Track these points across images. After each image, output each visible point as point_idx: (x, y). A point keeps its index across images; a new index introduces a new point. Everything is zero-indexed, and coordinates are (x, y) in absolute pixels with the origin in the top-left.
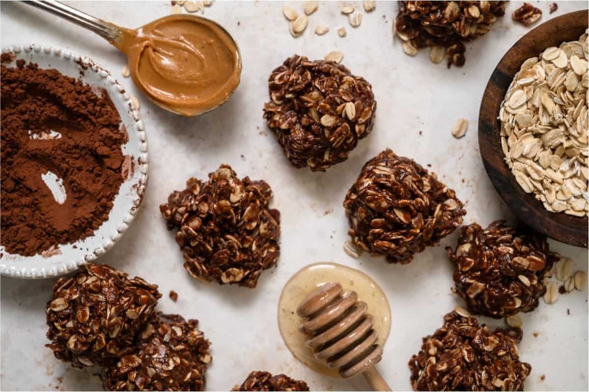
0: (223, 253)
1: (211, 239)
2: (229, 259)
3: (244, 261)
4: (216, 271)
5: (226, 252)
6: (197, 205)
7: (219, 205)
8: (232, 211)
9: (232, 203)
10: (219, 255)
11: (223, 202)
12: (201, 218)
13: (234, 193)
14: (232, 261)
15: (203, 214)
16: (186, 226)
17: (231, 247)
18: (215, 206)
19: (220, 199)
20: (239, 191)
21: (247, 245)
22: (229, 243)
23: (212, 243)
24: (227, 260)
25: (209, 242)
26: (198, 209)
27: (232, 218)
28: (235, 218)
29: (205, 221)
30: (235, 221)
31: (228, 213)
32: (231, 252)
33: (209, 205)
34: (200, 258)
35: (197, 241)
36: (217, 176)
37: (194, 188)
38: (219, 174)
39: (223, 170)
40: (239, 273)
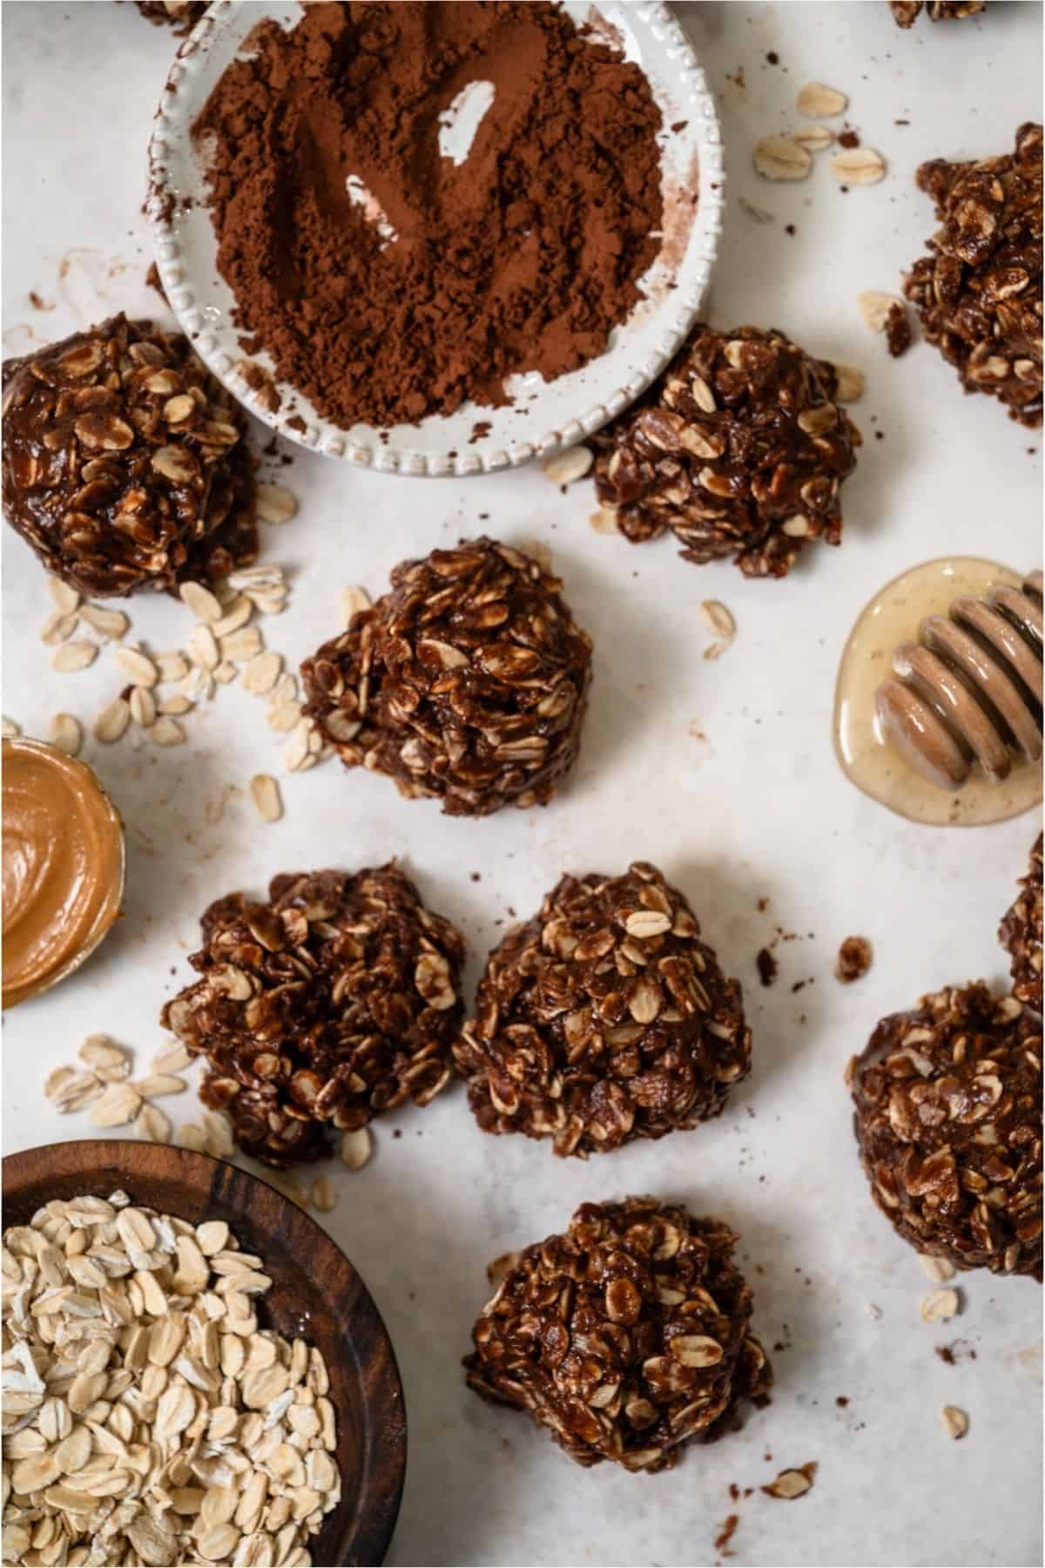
0: (379, 1007)
1: (344, 1041)
2: (393, 991)
3: (396, 952)
4: (427, 1025)
5: (376, 1000)
6: (262, 1083)
7: (259, 1028)
8: (271, 994)
9: (254, 994)
10: (382, 1016)
11: (251, 1017)
12: (293, 1072)
13: (227, 991)
14: (397, 983)
15: (282, 1066)
16: (317, 1109)
17: (363, 988)
18: (261, 1037)
19: (243, 1026)
20: (220, 979)
21: (359, 950)
22: (351, 991)
23: (354, 1039)
24: (397, 997)
25: (353, 1046)
26: (273, 1082)
27: (290, 993)
28: (289, 985)
29: (302, 1061)
30: (297, 985)
31: (277, 1004)
32: (373, 986)
33: (259, 1052)
34: (396, 1066)
35: (349, 1076)
36: (190, 1037)
37: (222, 1092)
38: (185, 1031)
39: (174, 1021)
40: (431, 963)
